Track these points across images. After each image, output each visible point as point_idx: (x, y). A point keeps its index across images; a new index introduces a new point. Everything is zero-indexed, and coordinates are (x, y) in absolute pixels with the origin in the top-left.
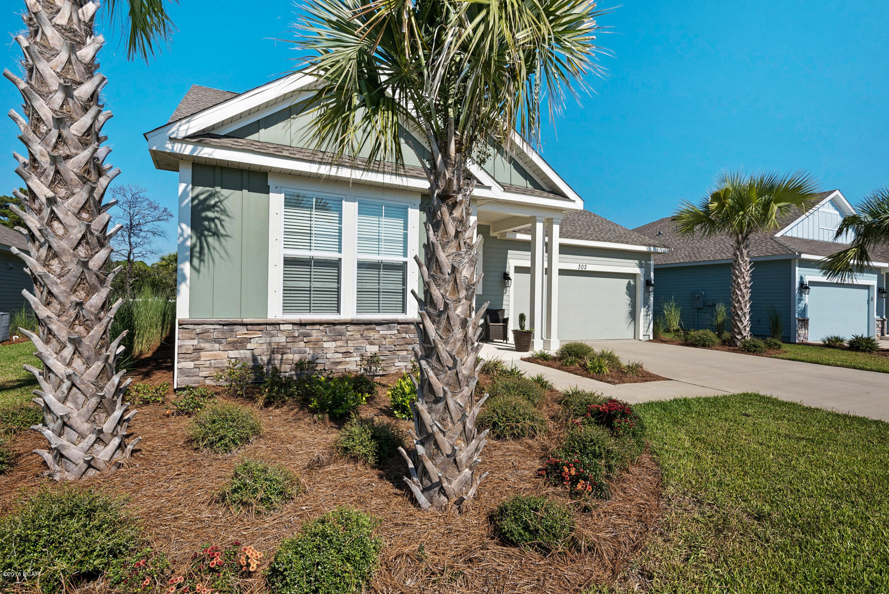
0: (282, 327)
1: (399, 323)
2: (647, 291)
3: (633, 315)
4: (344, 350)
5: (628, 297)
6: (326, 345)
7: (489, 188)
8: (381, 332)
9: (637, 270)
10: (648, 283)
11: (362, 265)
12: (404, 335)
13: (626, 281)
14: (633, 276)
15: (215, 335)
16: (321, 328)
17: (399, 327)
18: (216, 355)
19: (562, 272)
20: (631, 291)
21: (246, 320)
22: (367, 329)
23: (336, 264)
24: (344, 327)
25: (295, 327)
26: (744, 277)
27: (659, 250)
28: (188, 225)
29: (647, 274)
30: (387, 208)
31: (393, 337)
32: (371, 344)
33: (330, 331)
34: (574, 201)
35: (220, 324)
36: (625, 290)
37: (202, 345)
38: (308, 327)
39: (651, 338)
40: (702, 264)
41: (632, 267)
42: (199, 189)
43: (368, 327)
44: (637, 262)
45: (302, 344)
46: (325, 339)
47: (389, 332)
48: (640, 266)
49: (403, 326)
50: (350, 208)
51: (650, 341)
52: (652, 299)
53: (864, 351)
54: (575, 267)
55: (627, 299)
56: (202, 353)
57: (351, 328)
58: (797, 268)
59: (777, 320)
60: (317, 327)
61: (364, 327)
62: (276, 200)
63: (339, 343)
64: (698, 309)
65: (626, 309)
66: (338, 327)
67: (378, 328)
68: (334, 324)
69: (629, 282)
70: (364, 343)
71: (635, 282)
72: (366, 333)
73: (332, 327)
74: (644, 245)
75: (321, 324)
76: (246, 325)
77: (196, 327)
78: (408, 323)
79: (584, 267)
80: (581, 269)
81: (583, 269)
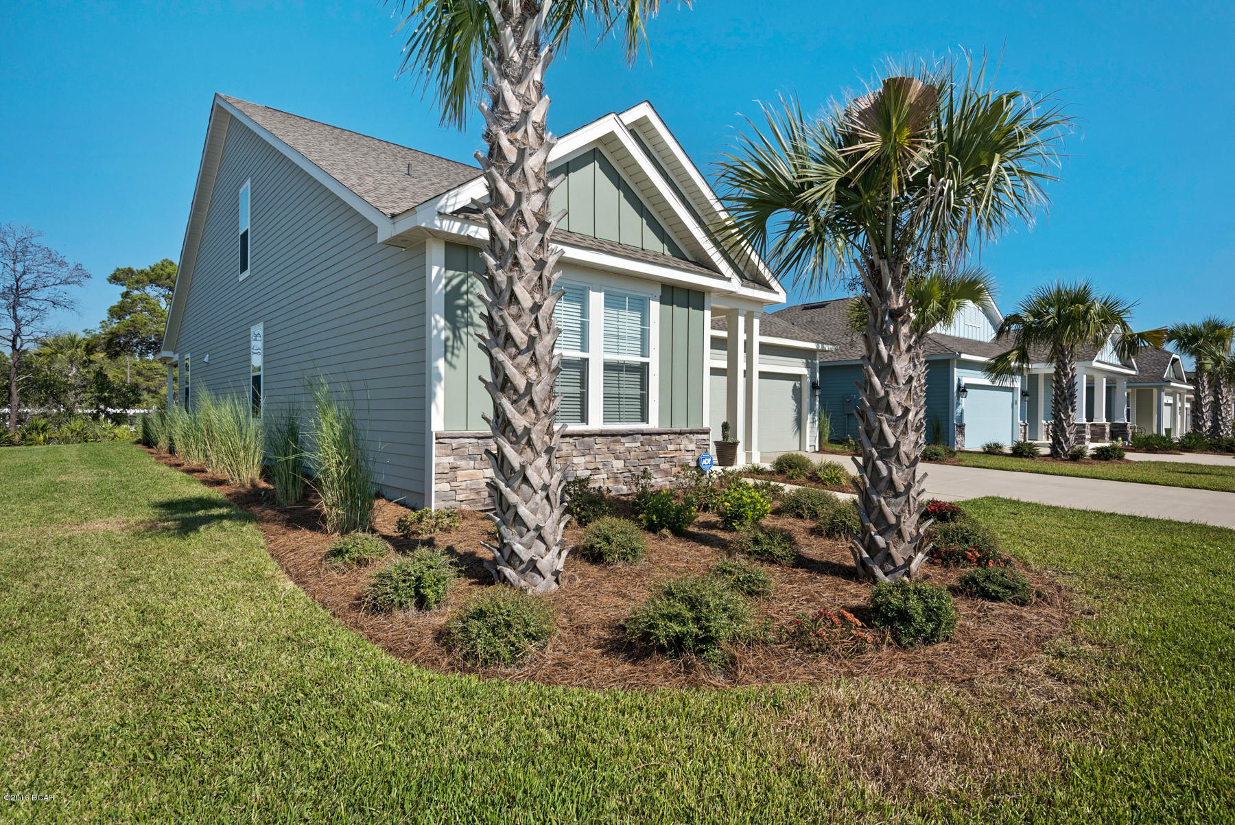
1: (643, 434)
2: (813, 396)
3: (799, 422)
4: (592, 466)
5: (794, 402)
6: (576, 460)
7: (729, 280)
8: (626, 445)
9: (804, 371)
10: (814, 386)
11: (609, 367)
12: (647, 448)
13: (791, 384)
14: (798, 377)
15: (471, 450)
16: (571, 440)
17: (642, 438)
18: (472, 475)
19: (763, 375)
20: (797, 394)
22: (613, 442)
24: (592, 439)
27: (827, 347)
28: (441, 316)
29: (813, 375)
30: (631, 301)
31: (637, 450)
32: (617, 458)
34: (778, 293)
35: (476, 438)
36: (791, 394)
37: (459, 463)
39: (817, 449)
40: (854, 363)
41: (798, 367)
42: (450, 273)
43: (614, 439)
44: (804, 361)
46: (575, 453)
48: (807, 367)
49: (645, 437)
51: (816, 452)
52: (817, 403)
53: (1026, 457)
55: (792, 404)
56: (459, 473)
57: (599, 440)
58: (955, 369)
59: (938, 429)
60: (568, 439)
61: (610, 439)
63: (588, 458)
64: (848, 415)
65: (792, 415)
66: (586, 439)
67: (623, 440)
68: (583, 436)
69: (795, 384)
71: (801, 384)
72: (612, 446)
73: (582, 439)
74: (812, 341)
75: (571, 436)
77: (452, 441)
78: (650, 434)
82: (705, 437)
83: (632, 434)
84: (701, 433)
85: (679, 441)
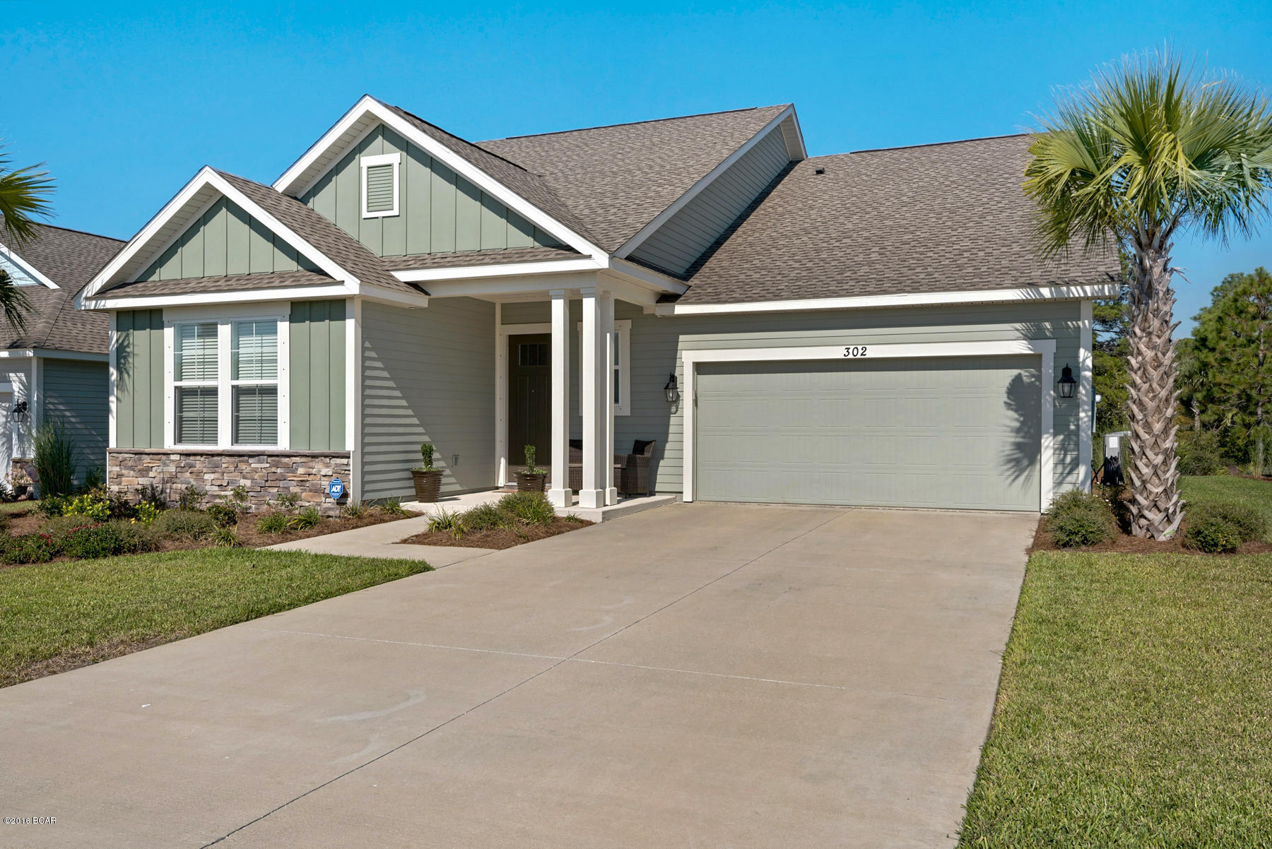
0: (172, 457)
1: (268, 456)
2: (1059, 397)
3: (1030, 454)
4: (219, 483)
5: (1014, 414)
6: (206, 477)
8: (252, 465)
9: (1024, 347)
11: (236, 392)
12: (273, 469)
13: (1007, 375)
14: (1033, 361)
15: (130, 464)
16: (202, 459)
17: (270, 460)
18: (130, 481)
20: (1021, 397)
21: (147, 450)
22: (240, 462)
23: (213, 392)
24: (219, 458)
25: (183, 458)
26: (1140, 353)
28: (114, 368)
29: (1064, 352)
30: (259, 324)
31: (265, 471)
32: (244, 478)
33: (209, 463)
34: (589, 257)
35: (133, 454)
37: (123, 471)
38: (192, 458)
42: (119, 333)
43: (241, 459)
45: (188, 474)
46: (205, 470)
47: (259, 466)
48: (1035, 335)
49: (274, 458)
50: (224, 331)
54: (837, 353)
55: (1010, 419)
56: (123, 479)
57: (225, 459)
60: (198, 458)
61: (237, 459)
62: (169, 333)
63: (216, 476)
65: (1005, 439)
66: (216, 458)
67: (251, 460)
68: (212, 455)
70: (237, 476)
71: (1031, 376)
72: (240, 466)
73: (211, 458)
75: (201, 455)
76: (149, 454)
77: (119, 455)
78: (277, 456)
79: (860, 351)
80: (851, 356)
81: (859, 356)
82: (345, 461)
83: (258, 455)
84: (337, 457)
85: (311, 464)
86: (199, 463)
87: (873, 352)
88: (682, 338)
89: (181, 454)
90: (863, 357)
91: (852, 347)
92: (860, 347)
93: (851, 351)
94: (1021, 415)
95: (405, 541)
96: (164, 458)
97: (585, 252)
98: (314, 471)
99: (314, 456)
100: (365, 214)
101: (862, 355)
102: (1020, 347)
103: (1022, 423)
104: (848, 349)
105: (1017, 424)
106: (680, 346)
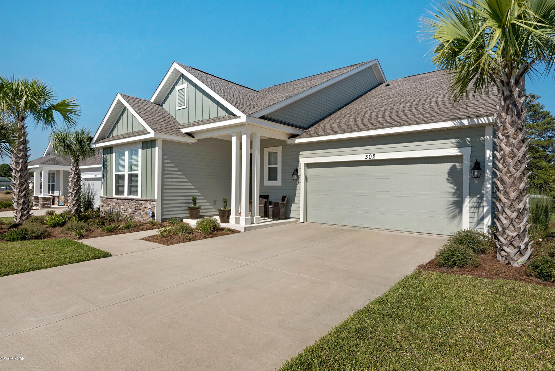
0: (114, 200)
4: (124, 210)
5: (451, 185)
6: (121, 207)
8: (132, 204)
14: (459, 159)
20: (458, 177)
23: (124, 176)
29: (477, 154)
33: (122, 202)
36: (447, 176)
37: (104, 204)
41: (446, 148)
42: (104, 156)
44: (454, 140)
45: (117, 206)
47: (134, 204)
50: (126, 154)
54: (362, 157)
56: (104, 207)
57: (126, 201)
61: (129, 201)
62: (114, 155)
66: (124, 201)
67: (132, 202)
68: (123, 199)
69: (454, 166)
70: (129, 207)
74: (451, 120)
75: (121, 199)
76: (109, 198)
77: (103, 199)
78: (138, 200)
79: (372, 156)
80: (368, 159)
81: (372, 159)
82: (154, 203)
83: (133, 200)
84: (153, 201)
85: (146, 204)
86: (120, 201)
87: (378, 157)
88: (301, 153)
89: (116, 199)
90: (373, 159)
91: (369, 155)
92: (372, 155)
93: (368, 156)
94: (455, 185)
95: (143, 239)
96: (112, 199)
97: (238, 116)
98: (146, 206)
99: (147, 201)
100: (178, 108)
101: (373, 158)
102: (455, 152)
103: (456, 190)
104: (367, 155)
105: (454, 191)
106: (300, 156)
